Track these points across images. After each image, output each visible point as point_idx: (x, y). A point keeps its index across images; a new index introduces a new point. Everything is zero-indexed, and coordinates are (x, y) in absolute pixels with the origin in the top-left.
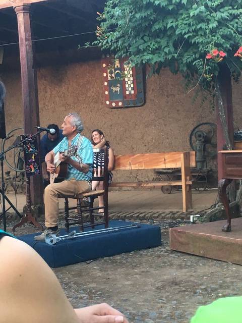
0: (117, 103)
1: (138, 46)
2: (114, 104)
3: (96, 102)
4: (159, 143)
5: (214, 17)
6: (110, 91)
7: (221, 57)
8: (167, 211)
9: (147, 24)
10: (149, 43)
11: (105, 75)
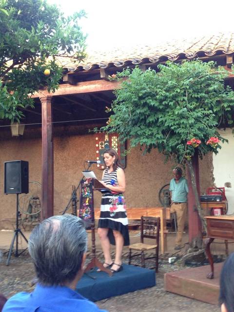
1: (137, 132)
2: (103, 167)
5: (192, 116)
6: (101, 157)
7: (198, 144)
9: (143, 117)
10: (144, 131)
11: (97, 145)
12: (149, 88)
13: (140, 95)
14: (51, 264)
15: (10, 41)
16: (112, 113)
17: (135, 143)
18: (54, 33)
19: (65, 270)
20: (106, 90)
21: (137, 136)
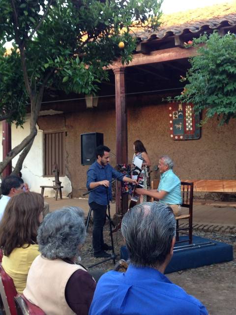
0: (179, 137)
2: (176, 137)
3: (163, 135)
4: (210, 168)
6: (174, 128)
8: (225, 226)
9: (221, 86)
10: (222, 99)
11: (171, 115)
12: (228, 54)
13: (218, 62)
14: (143, 245)
15: (85, 15)
16: (187, 82)
17: (212, 113)
18: (127, 2)
19: (156, 252)
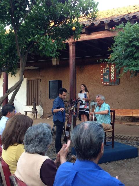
0: (106, 83)
1: (127, 63)
3: (97, 82)
9: (132, 54)
10: (132, 62)
11: (102, 71)
12: (136, 35)
13: (130, 39)
14: (83, 148)
15: (53, 11)
16: (112, 51)
17: (126, 70)
18: (77, 4)
19: (91, 152)
20: (108, 37)
21: (127, 66)
